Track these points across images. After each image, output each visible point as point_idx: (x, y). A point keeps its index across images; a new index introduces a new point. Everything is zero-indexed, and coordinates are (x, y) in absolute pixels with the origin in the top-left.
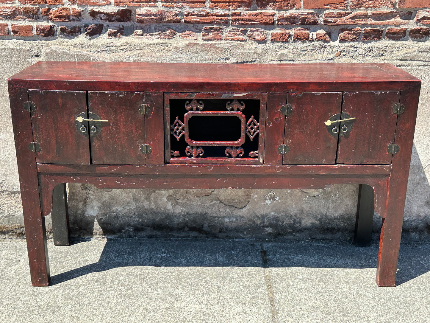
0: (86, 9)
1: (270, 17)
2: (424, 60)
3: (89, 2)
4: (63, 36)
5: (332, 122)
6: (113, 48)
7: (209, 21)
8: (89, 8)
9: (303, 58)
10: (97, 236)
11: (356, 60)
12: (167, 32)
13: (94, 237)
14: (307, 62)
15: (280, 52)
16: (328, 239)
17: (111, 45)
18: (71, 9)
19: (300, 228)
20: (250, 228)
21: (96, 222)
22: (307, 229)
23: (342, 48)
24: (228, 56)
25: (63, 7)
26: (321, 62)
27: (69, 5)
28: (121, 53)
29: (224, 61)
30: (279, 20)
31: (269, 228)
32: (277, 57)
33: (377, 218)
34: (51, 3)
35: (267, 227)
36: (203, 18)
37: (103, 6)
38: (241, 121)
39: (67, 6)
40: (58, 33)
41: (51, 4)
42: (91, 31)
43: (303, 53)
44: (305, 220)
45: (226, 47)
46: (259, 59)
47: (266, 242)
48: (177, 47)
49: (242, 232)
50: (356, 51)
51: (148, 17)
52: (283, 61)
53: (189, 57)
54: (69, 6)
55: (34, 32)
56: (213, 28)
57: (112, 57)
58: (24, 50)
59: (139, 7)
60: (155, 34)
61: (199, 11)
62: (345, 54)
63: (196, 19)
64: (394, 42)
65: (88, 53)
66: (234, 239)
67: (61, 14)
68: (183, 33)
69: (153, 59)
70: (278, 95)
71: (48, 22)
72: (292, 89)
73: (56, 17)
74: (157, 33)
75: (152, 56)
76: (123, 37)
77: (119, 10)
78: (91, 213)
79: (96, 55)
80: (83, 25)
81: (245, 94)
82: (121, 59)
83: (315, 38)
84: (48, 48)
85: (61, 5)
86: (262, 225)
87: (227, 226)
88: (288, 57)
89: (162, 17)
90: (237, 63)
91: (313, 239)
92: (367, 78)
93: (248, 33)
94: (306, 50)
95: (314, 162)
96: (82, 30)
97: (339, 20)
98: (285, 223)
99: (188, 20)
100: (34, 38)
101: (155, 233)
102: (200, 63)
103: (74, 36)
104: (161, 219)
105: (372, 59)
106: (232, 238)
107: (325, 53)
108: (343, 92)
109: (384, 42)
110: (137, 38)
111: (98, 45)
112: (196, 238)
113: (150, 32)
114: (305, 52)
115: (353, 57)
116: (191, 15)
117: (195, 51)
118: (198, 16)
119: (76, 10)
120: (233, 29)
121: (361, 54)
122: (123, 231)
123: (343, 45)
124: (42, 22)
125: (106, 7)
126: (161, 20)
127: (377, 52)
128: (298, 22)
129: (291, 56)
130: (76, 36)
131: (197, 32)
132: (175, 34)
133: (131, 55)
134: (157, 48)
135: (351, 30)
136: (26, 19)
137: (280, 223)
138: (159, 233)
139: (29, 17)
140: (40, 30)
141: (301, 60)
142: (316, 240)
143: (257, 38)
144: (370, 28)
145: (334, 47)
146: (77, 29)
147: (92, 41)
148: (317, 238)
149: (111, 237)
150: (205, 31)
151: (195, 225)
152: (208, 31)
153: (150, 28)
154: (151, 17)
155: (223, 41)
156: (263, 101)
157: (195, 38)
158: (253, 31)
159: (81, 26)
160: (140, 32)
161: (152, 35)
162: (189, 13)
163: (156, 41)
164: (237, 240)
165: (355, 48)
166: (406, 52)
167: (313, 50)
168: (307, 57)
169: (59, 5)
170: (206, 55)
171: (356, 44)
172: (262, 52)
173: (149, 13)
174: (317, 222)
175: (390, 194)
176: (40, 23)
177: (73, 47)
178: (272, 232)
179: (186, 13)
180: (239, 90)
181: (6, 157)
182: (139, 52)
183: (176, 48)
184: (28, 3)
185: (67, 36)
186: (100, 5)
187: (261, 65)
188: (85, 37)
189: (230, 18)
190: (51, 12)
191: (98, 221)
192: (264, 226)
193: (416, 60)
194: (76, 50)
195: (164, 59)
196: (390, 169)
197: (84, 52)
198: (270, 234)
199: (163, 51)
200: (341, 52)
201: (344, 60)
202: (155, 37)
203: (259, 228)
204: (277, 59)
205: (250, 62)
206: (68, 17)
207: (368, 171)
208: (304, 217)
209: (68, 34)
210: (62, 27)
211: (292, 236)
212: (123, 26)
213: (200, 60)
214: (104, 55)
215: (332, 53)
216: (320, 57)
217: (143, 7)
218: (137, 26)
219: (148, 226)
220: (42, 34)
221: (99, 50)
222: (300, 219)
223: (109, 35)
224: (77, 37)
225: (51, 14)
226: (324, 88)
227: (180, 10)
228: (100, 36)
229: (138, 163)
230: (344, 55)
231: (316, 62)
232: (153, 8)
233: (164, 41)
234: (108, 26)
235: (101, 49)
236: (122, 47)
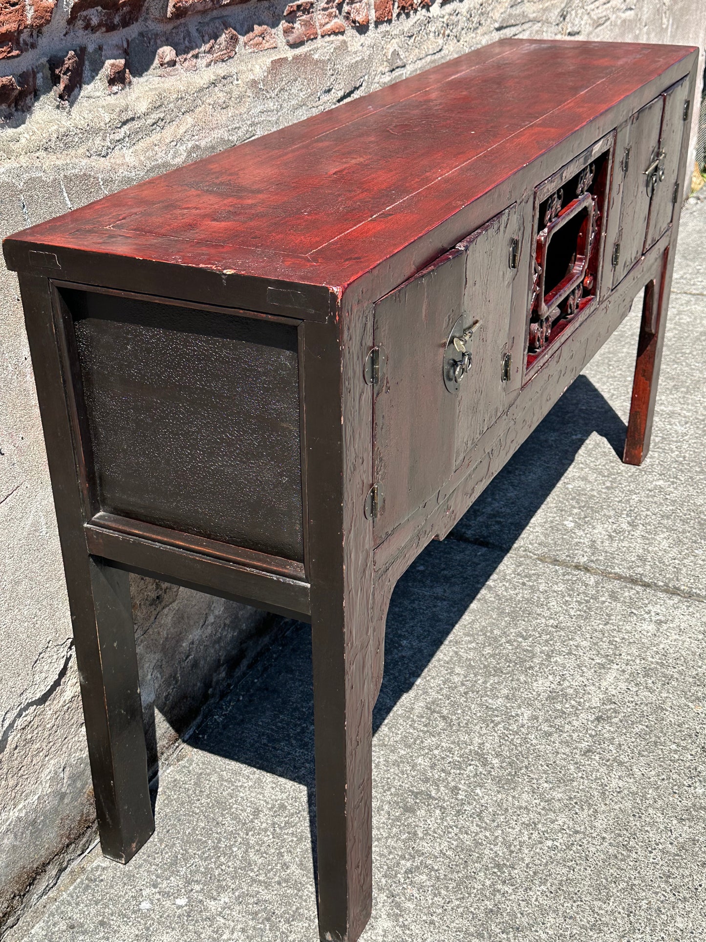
4: (1, 121)
6: (135, 125)
9: (413, 56)
12: (223, 38)
13: (161, 762)
14: (419, 65)
15: (391, 49)
17: (130, 114)
21: (158, 718)
23: (445, 18)
24: (331, 81)
28: (155, 137)
29: (326, 98)
32: (386, 63)
42: (70, 79)
43: (409, 43)
45: (327, 57)
46: (367, 77)
50: (459, 21)
52: (395, 70)
53: (277, 104)
57: (142, 158)
60: (205, 52)
62: (449, 32)
65: (87, 162)
68: (251, 35)
69: (218, 134)
74: (208, 46)
76: (135, 80)
79: (104, 163)
80: (44, 60)
82: (161, 157)
88: (400, 58)
93: (346, 8)
94: (413, 35)
96: (39, 81)
101: (260, 644)
103: (24, 112)
107: (432, 35)
110: (169, 74)
111: (99, 125)
113: (192, 49)
114: (412, 40)
115: (456, 37)
117: (284, 83)
121: (463, 29)
122: (211, 691)
123: (445, 11)
129: (402, 55)
130: (28, 109)
131: (274, 25)
132: (237, 41)
133: (177, 136)
134: (219, 95)
141: (412, 60)
143: (357, 19)
145: (438, 18)
146: (29, 82)
147: (76, 112)
150: (287, 18)
152: (293, 16)
153: (189, 34)
155: (320, 42)
157: (274, 42)
159: (37, 67)
160: (168, 52)
161: (196, 56)
163: (210, 74)
165: (456, 15)
167: (420, 32)
168: (416, 52)
170: (301, 90)
172: (370, 56)
182: (189, 119)
183: (254, 83)
185: (10, 118)
188: (58, 107)
194: (58, 163)
197: (79, 161)
200: (445, 28)
201: (452, 48)
202: (206, 61)
204: (388, 69)
205: (357, 88)
209: (10, 105)
210: (4, 80)
212: (128, 42)
214: (124, 156)
215: (439, 34)
216: (429, 47)
218: (157, 35)
219: (250, 637)
221: (108, 143)
223: (112, 81)
224: (33, 114)
228: (82, 94)
230: (449, 36)
231: (429, 59)
233: (221, 69)
234: (100, 48)
235: (112, 136)
236: (155, 116)
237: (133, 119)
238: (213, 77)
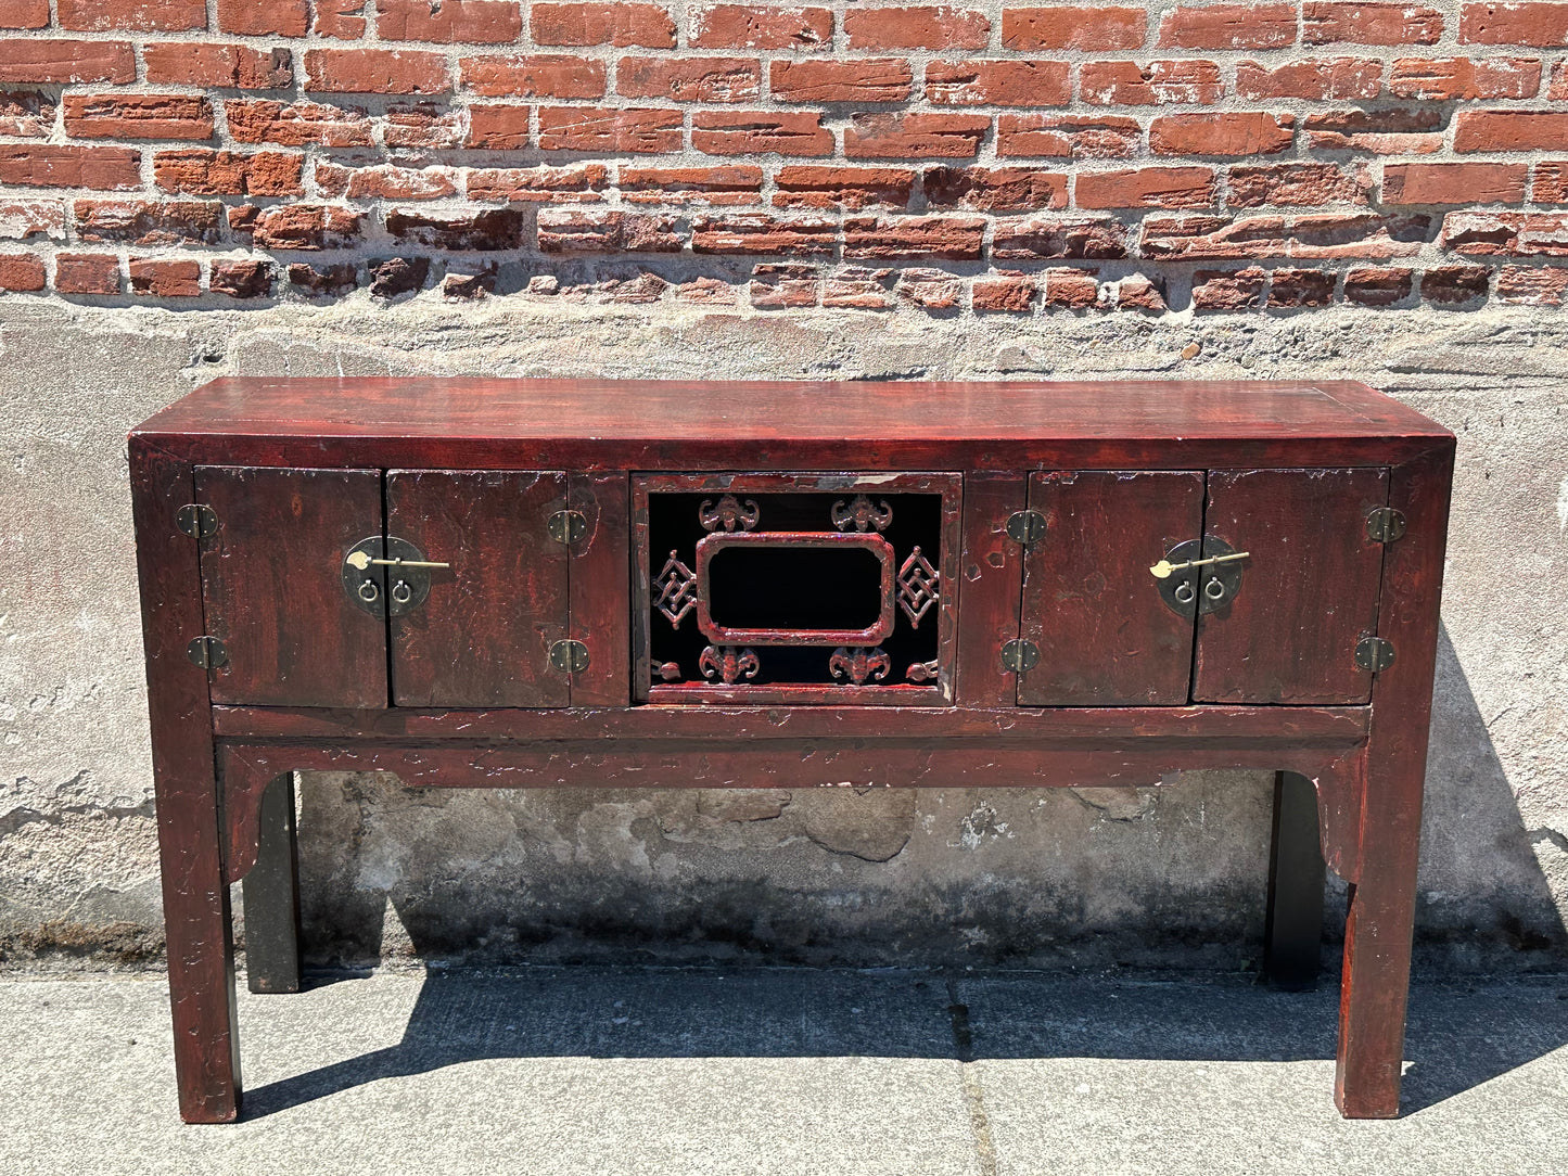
0: (375, 209)
1: (970, 234)
2: (1472, 369)
3: (386, 190)
4: (298, 298)
5: (1175, 566)
6: (461, 333)
7: (774, 247)
8: (386, 208)
9: (1079, 364)
10: (394, 960)
11: (1252, 370)
12: (638, 283)
13: (385, 963)
14: (1093, 377)
15: (1004, 345)
16: (1177, 968)
17: (455, 322)
18: (327, 210)
19: (1080, 928)
20: (911, 930)
21: (391, 912)
22: (1102, 931)
23: (1205, 331)
24: (836, 356)
25: (301, 203)
26: (1138, 375)
27: (321, 196)
28: (486, 350)
29: (823, 374)
30: (997, 244)
31: (976, 930)
32: (994, 362)
33: (1338, 893)
34: (262, 191)
35: (971, 924)
36: (753, 237)
37: (431, 200)
38: (879, 565)
39: (312, 201)
40: (280, 287)
41: (263, 195)
42: (390, 280)
43: (1079, 348)
44: (1097, 903)
45: (829, 329)
46: (935, 368)
47: (968, 977)
48: (668, 330)
49: (885, 945)
50: (1251, 341)
51: (576, 235)
52: (1013, 372)
53: (706, 359)
54: (320, 202)
55: (205, 282)
56: (786, 268)
57: (456, 363)
58: (170, 341)
59: (547, 202)
60: (599, 289)
61: (741, 216)
62: (1213, 350)
63: (732, 241)
64: (1374, 313)
65: (379, 349)
66: (857, 967)
67: (293, 227)
68: (689, 285)
69: (590, 366)
70: (1001, 479)
71: (250, 252)
72: (1044, 460)
73: (277, 235)
74: (605, 285)
75: (586, 359)
76: (494, 298)
77: (483, 212)
78: (376, 879)
79: (404, 355)
80: (365, 260)
81: (891, 477)
82: (485, 369)
83: (1117, 300)
84: (249, 333)
85: (293, 198)
86: (952, 918)
87: (834, 922)
88: (1029, 360)
89: (622, 235)
90: (864, 378)
91: (1127, 965)
92: (1281, 426)
93: (901, 284)
94: (1088, 339)
95: (1118, 696)
96: (360, 275)
97: (1192, 244)
98: (1028, 912)
99: (704, 243)
100: (202, 302)
101: (591, 947)
102: (744, 379)
103: (334, 296)
104: (609, 899)
105: (1304, 367)
106: (850, 965)
107: (1150, 347)
108: (1206, 471)
109: (1341, 314)
110: (540, 301)
111: (413, 324)
112: (729, 967)
113: (581, 283)
114: (1086, 345)
115: (1239, 360)
116: (714, 229)
117: (727, 341)
118: (736, 229)
119: (343, 214)
120: (850, 272)
121: (1266, 353)
122: (483, 941)
123: (1208, 322)
124: (230, 251)
125: (442, 204)
126: (618, 244)
127: (1316, 345)
128: (1061, 250)
129: (1039, 357)
130: (342, 295)
131: (736, 282)
132: (663, 288)
133: (518, 356)
134: (604, 332)
135: (1231, 276)
136: (178, 240)
137: (1012, 912)
138: (603, 949)
139: (190, 234)
140: (225, 275)
141: (1073, 369)
142: (1137, 969)
143: (928, 299)
144: (1291, 269)
145: (1178, 328)
146: (344, 274)
147: (394, 310)
148: (1138, 964)
149: (443, 964)
150: (760, 277)
151: (725, 921)
152: (770, 277)
153: (581, 270)
154: (585, 236)
155: (818, 311)
156: (950, 498)
157: (728, 298)
158: (916, 278)
159: (358, 265)
160: (548, 281)
161: (589, 291)
162: (709, 220)
163: (600, 311)
164: (868, 971)
165: (1245, 332)
166: (1413, 344)
167: (1111, 338)
168: (1090, 361)
169: (288, 196)
170: (763, 354)
171: (1249, 319)
172: (945, 346)
173: (581, 222)
174: (1138, 910)
175: (1370, 803)
176: (225, 255)
177: (329, 331)
178: (985, 942)
179: (698, 222)
180: (875, 463)
181: (96, 690)
182: (544, 344)
183: (665, 331)
184: (185, 190)
185: (312, 297)
186: (420, 199)
187: (941, 385)
188: (371, 300)
189: (842, 237)
190: (260, 218)
191: (399, 908)
192: (959, 924)
193: (1447, 372)
194: (340, 342)
195: (625, 369)
196: (1367, 722)
197: (368, 346)
198: (979, 949)
199: (623, 342)
200: (1201, 344)
201: (1210, 372)
202: (599, 298)
203: (944, 931)
204: (994, 367)
205: (906, 377)
206: (315, 237)
207: (1295, 727)
208: (1092, 892)
209: (315, 288)
210: (296, 266)
211: (1055, 958)
212: (495, 265)
213: (745, 372)
214: (432, 356)
215: (1171, 349)
216: (1132, 360)
217: (560, 203)
218: (540, 264)
219: (567, 925)
220: (232, 290)
221: (415, 340)
222: (1080, 898)
223: (449, 292)
224: (345, 300)
225: (262, 224)
226: (1147, 459)
227: (679, 213)
228: (418, 297)
229: (546, 701)
230: (1213, 356)
231: (1123, 375)
232: (593, 208)
233: (625, 309)
234: (445, 263)
235: (423, 336)
236: (490, 331)
237: (459, 328)
238: (602, 314)
